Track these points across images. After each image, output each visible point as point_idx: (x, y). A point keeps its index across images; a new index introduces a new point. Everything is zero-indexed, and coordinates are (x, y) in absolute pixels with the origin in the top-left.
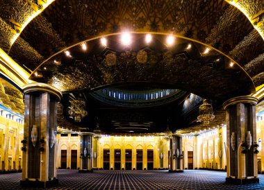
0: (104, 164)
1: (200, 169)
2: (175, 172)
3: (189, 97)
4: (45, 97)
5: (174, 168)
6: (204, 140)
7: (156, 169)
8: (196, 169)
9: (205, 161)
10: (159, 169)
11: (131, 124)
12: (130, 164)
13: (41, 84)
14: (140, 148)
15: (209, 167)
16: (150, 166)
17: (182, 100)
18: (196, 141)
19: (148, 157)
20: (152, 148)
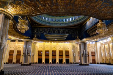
1: (101, 63)
3: (90, 20)
7: (71, 63)
8: (98, 63)
9: (104, 58)
10: (73, 63)
12: (55, 60)
15: (107, 62)
16: (68, 61)
17: (85, 21)
19: (66, 55)
20: (68, 50)
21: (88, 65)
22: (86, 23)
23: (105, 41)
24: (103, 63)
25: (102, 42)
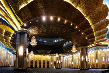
0: (31, 65)
1: (65, 68)
2: (59, 68)
3: (66, 43)
4: (26, 35)
5: (58, 67)
6: (66, 58)
7: (50, 68)
8: (63, 68)
9: (66, 66)
10: (51, 68)
11: (44, 50)
12: (41, 66)
13: (25, 29)
14: (44, 60)
15: (68, 67)
16: (48, 67)
17: (63, 44)
18: (64, 58)
19: (47, 63)
20: (49, 60)
21: (61, 68)
22: (63, 45)
23: (68, 56)
24: (66, 68)
25: (66, 57)
